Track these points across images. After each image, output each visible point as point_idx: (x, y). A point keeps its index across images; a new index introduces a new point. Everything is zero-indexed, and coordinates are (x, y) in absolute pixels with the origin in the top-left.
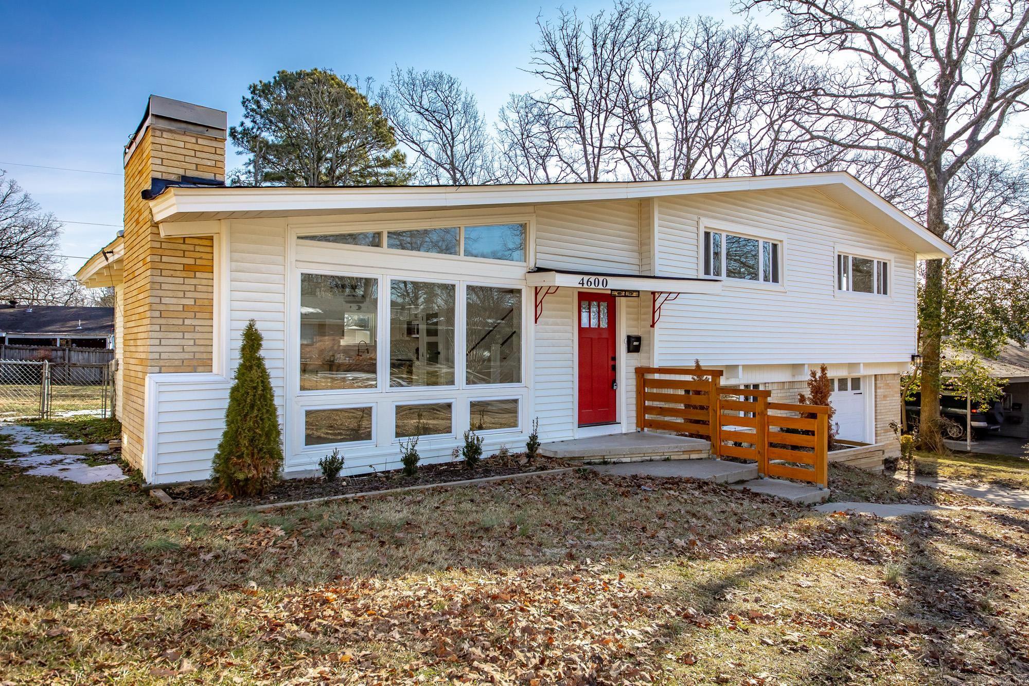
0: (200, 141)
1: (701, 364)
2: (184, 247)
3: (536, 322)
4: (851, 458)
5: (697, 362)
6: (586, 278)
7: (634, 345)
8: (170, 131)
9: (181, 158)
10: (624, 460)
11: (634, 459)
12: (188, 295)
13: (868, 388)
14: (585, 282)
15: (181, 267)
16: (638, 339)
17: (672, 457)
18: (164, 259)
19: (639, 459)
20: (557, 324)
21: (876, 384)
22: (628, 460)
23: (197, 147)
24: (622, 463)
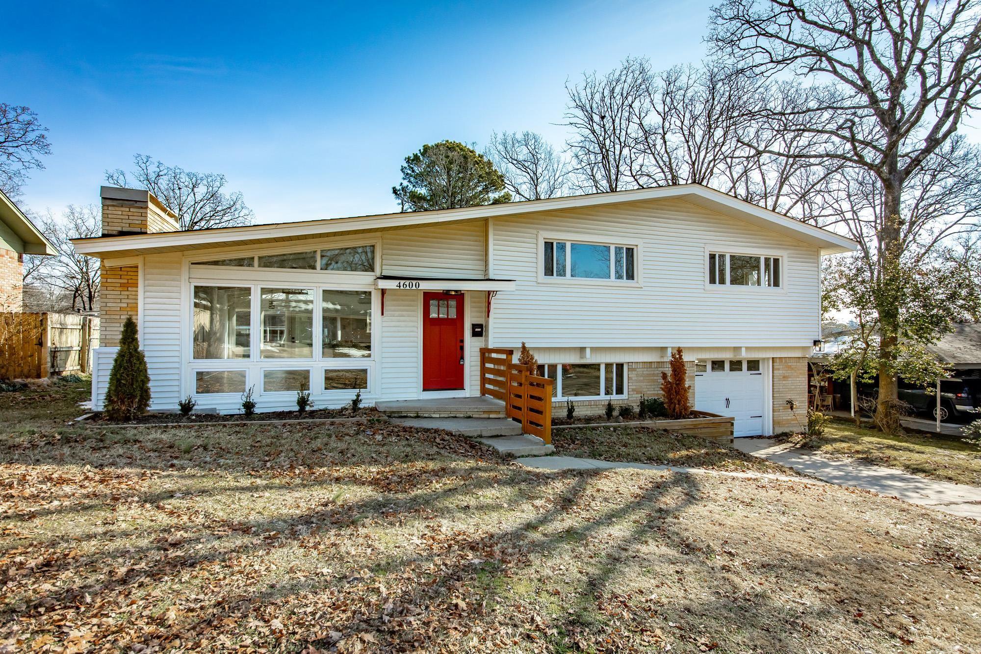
0: (131, 210)
1: (527, 345)
2: (120, 273)
3: (382, 314)
4: (687, 427)
5: (523, 344)
6: (402, 282)
7: (479, 331)
8: (113, 206)
9: (120, 221)
10: (434, 416)
11: (442, 416)
12: (123, 301)
13: (766, 369)
14: (402, 285)
15: (119, 285)
16: (481, 326)
17: (474, 416)
18: (109, 280)
19: (446, 416)
20: (402, 316)
21: (773, 366)
22: (438, 416)
23: (130, 214)
24: (431, 418)
